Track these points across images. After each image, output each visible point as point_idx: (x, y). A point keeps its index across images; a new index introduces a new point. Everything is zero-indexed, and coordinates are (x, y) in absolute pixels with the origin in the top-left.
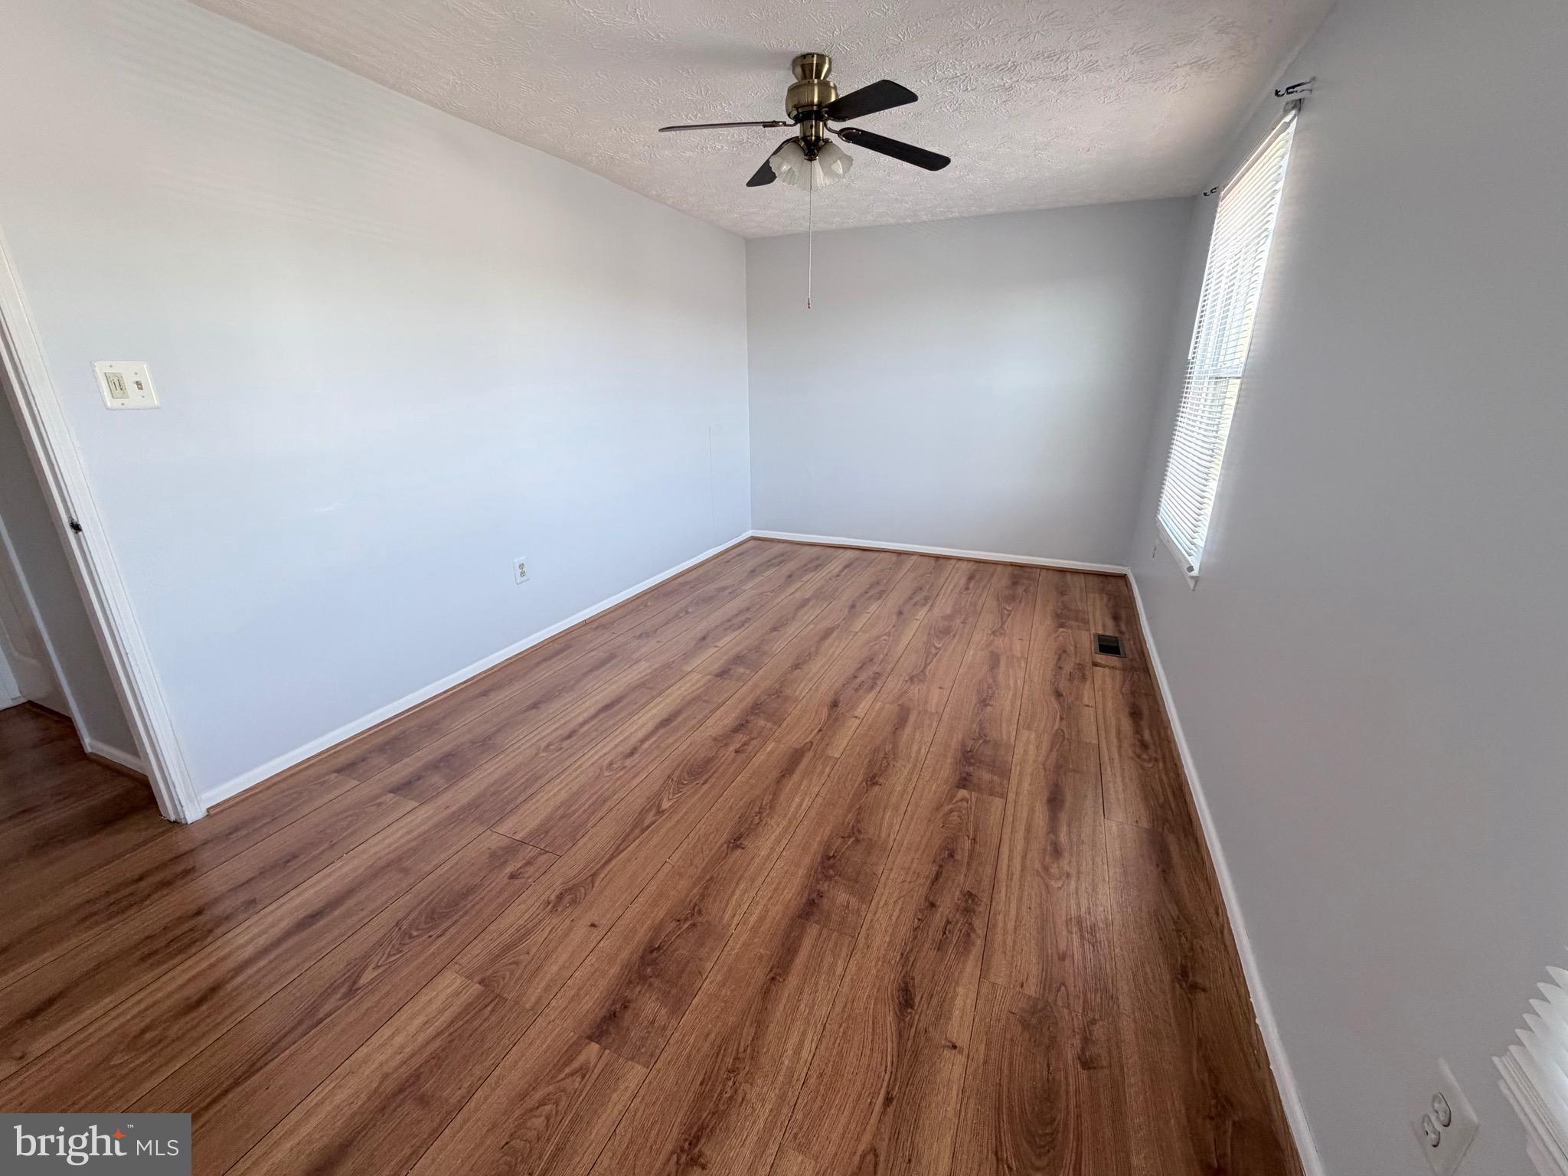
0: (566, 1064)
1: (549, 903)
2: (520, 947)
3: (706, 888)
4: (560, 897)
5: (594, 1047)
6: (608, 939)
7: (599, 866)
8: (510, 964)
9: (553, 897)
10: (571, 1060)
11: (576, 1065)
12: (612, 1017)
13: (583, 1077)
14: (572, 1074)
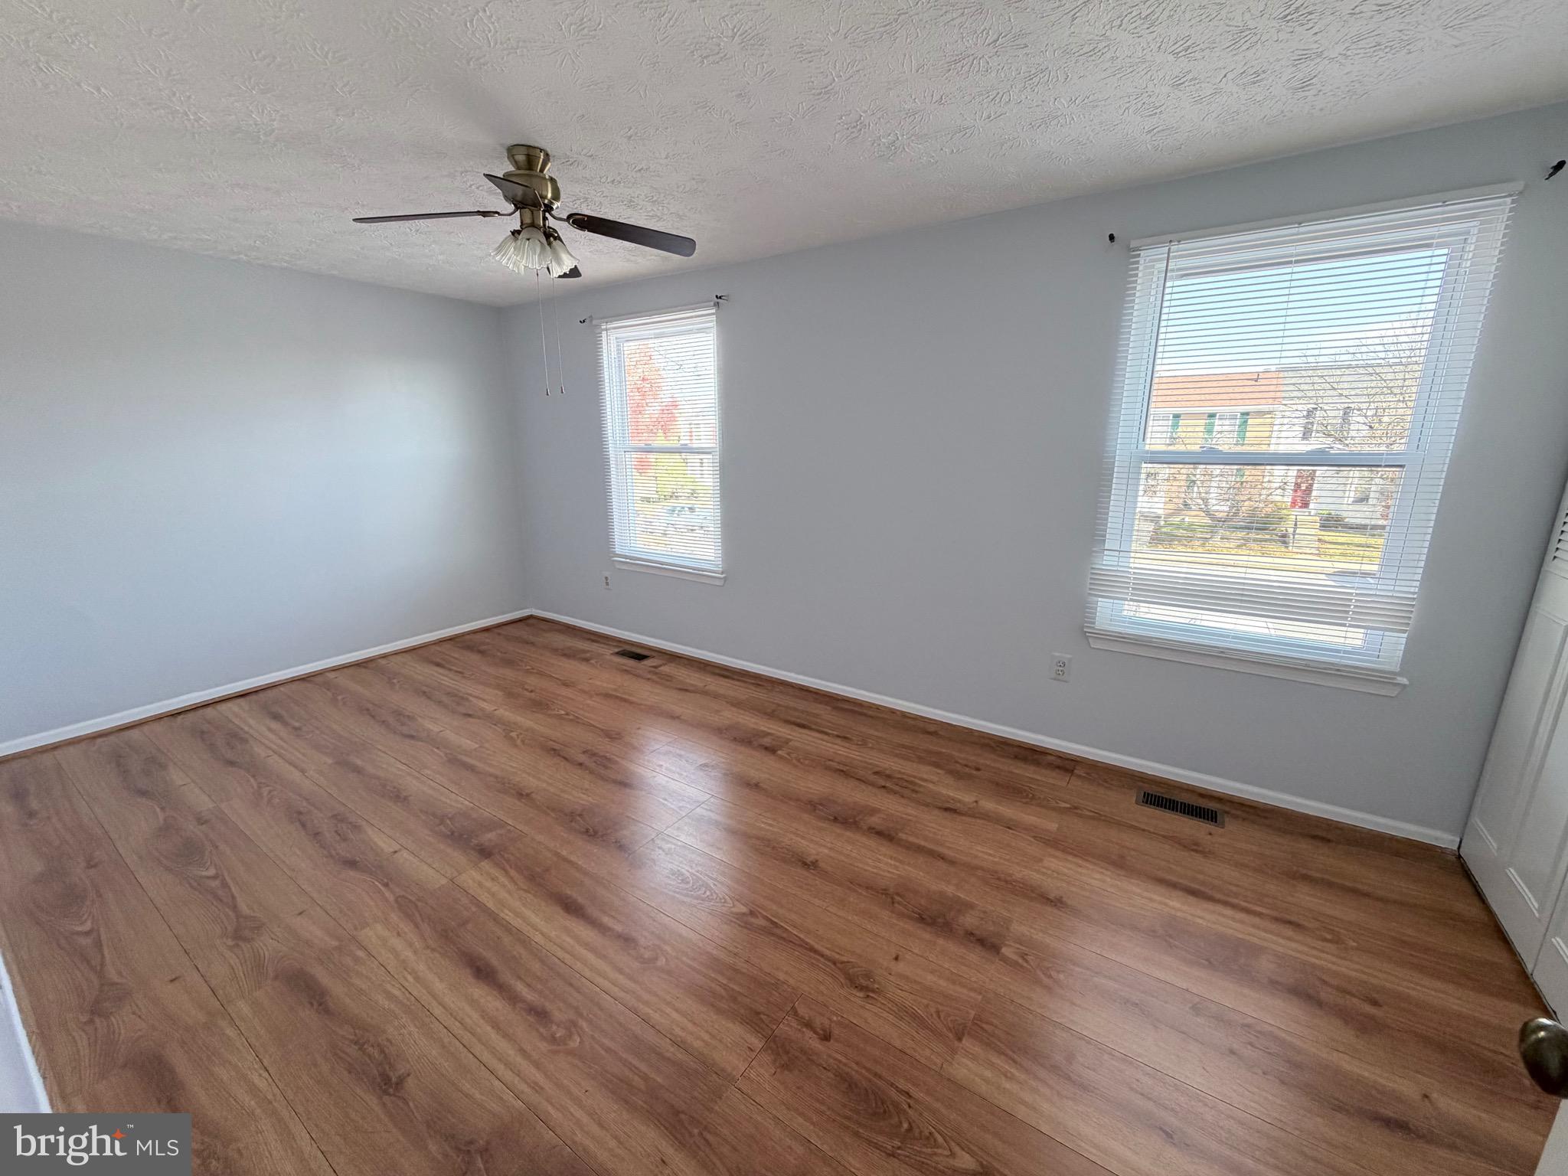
0: (1022, 966)
1: (868, 996)
2: (921, 1013)
3: (860, 885)
4: (861, 988)
5: (1004, 950)
6: (911, 947)
7: (822, 960)
8: (939, 1017)
9: (861, 994)
10: (1017, 963)
11: (1020, 961)
12: (982, 942)
13: (1027, 954)
14: (1027, 961)
